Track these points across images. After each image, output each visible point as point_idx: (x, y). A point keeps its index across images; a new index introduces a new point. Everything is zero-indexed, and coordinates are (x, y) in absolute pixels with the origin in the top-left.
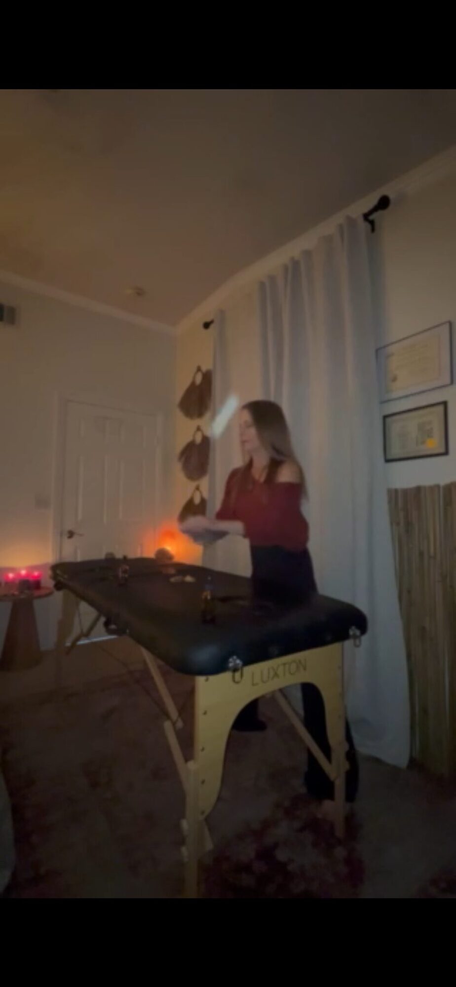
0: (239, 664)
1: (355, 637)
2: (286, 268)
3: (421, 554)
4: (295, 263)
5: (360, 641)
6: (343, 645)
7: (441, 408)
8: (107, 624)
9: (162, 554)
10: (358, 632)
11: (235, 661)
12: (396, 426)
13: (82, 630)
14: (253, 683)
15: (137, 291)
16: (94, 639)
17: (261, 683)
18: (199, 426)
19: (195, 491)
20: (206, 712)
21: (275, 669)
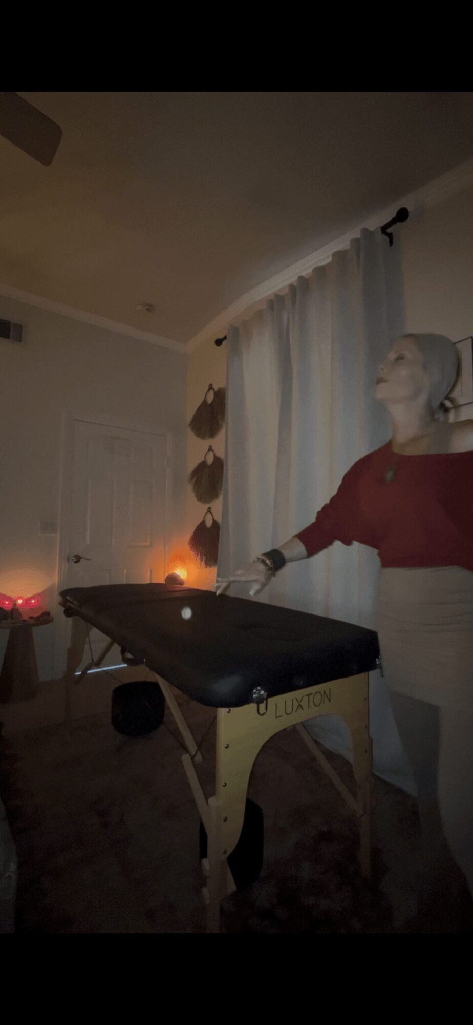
0: (262, 695)
2: (293, 288)
6: (368, 674)
8: (122, 653)
9: (173, 579)
11: (260, 692)
13: (93, 660)
14: (278, 715)
15: (147, 307)
16: (104, 667)
17: (285, 715)
18: (211, 447)
19: (206, 514)
20: (228, 745)
21: (299, 700)
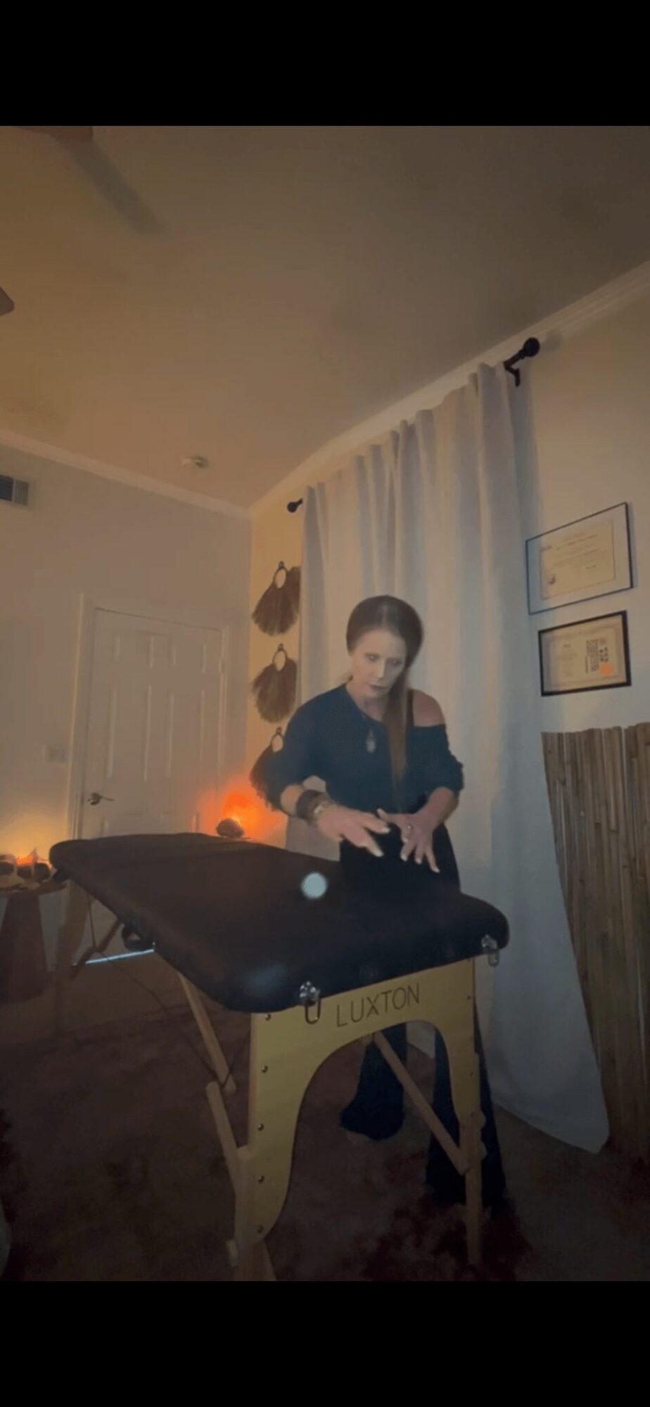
0: (314, 994)
1: (490, 951)
2: (395, 436)
3: (598, 826)
4: (409, 430)
5: (497, 958)
6: (474, 964)
7: (619, 619)
8: (126, 934)
9: (227, 828)
10: (494, 945)
11: (308, 989)
12: (559, 645)
13: (94, 943)
14: (341, 1023)
15: (197, 461)
16: (110, 956)
17: (351, 1022)
18: (281, 645)
19: (275, 736)
20: (266, 1068)
21: (372, 1000)
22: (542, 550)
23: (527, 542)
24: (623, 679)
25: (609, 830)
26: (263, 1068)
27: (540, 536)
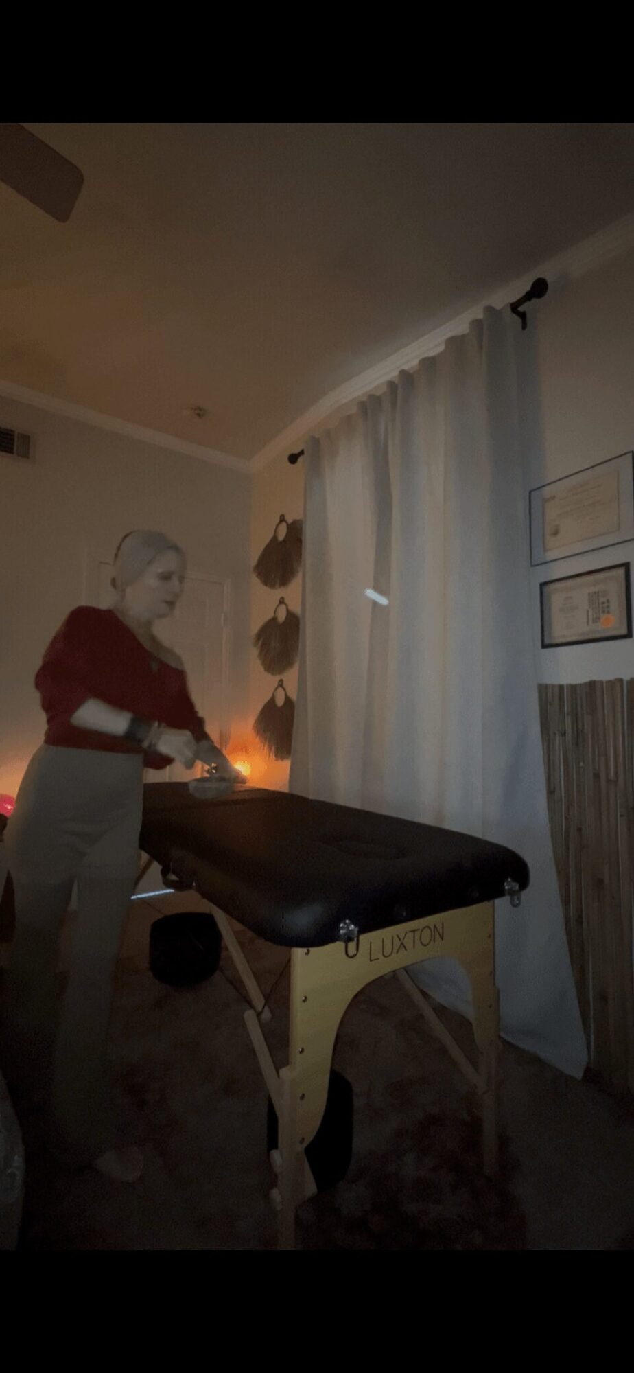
0: (352, 930)
1: (512, 893)
2: (393, 386)
3: (597, 776)
4: (409, 380)
5: (519, 899)
6: (495, 906)
7: (622, 571)
10: (516, 887)
12: (557, 599)
14: (372, 958)
15: (198, 412)
17: (382, 957)
18: (283, 598)
19: (276, 688)
20: (306, 998)
21: (402, 938)
22: (545, 501)
23: (530, 493)
24: (624, 631)
25: (608, 781)
26: (304, 998)
27: (544, 486)
